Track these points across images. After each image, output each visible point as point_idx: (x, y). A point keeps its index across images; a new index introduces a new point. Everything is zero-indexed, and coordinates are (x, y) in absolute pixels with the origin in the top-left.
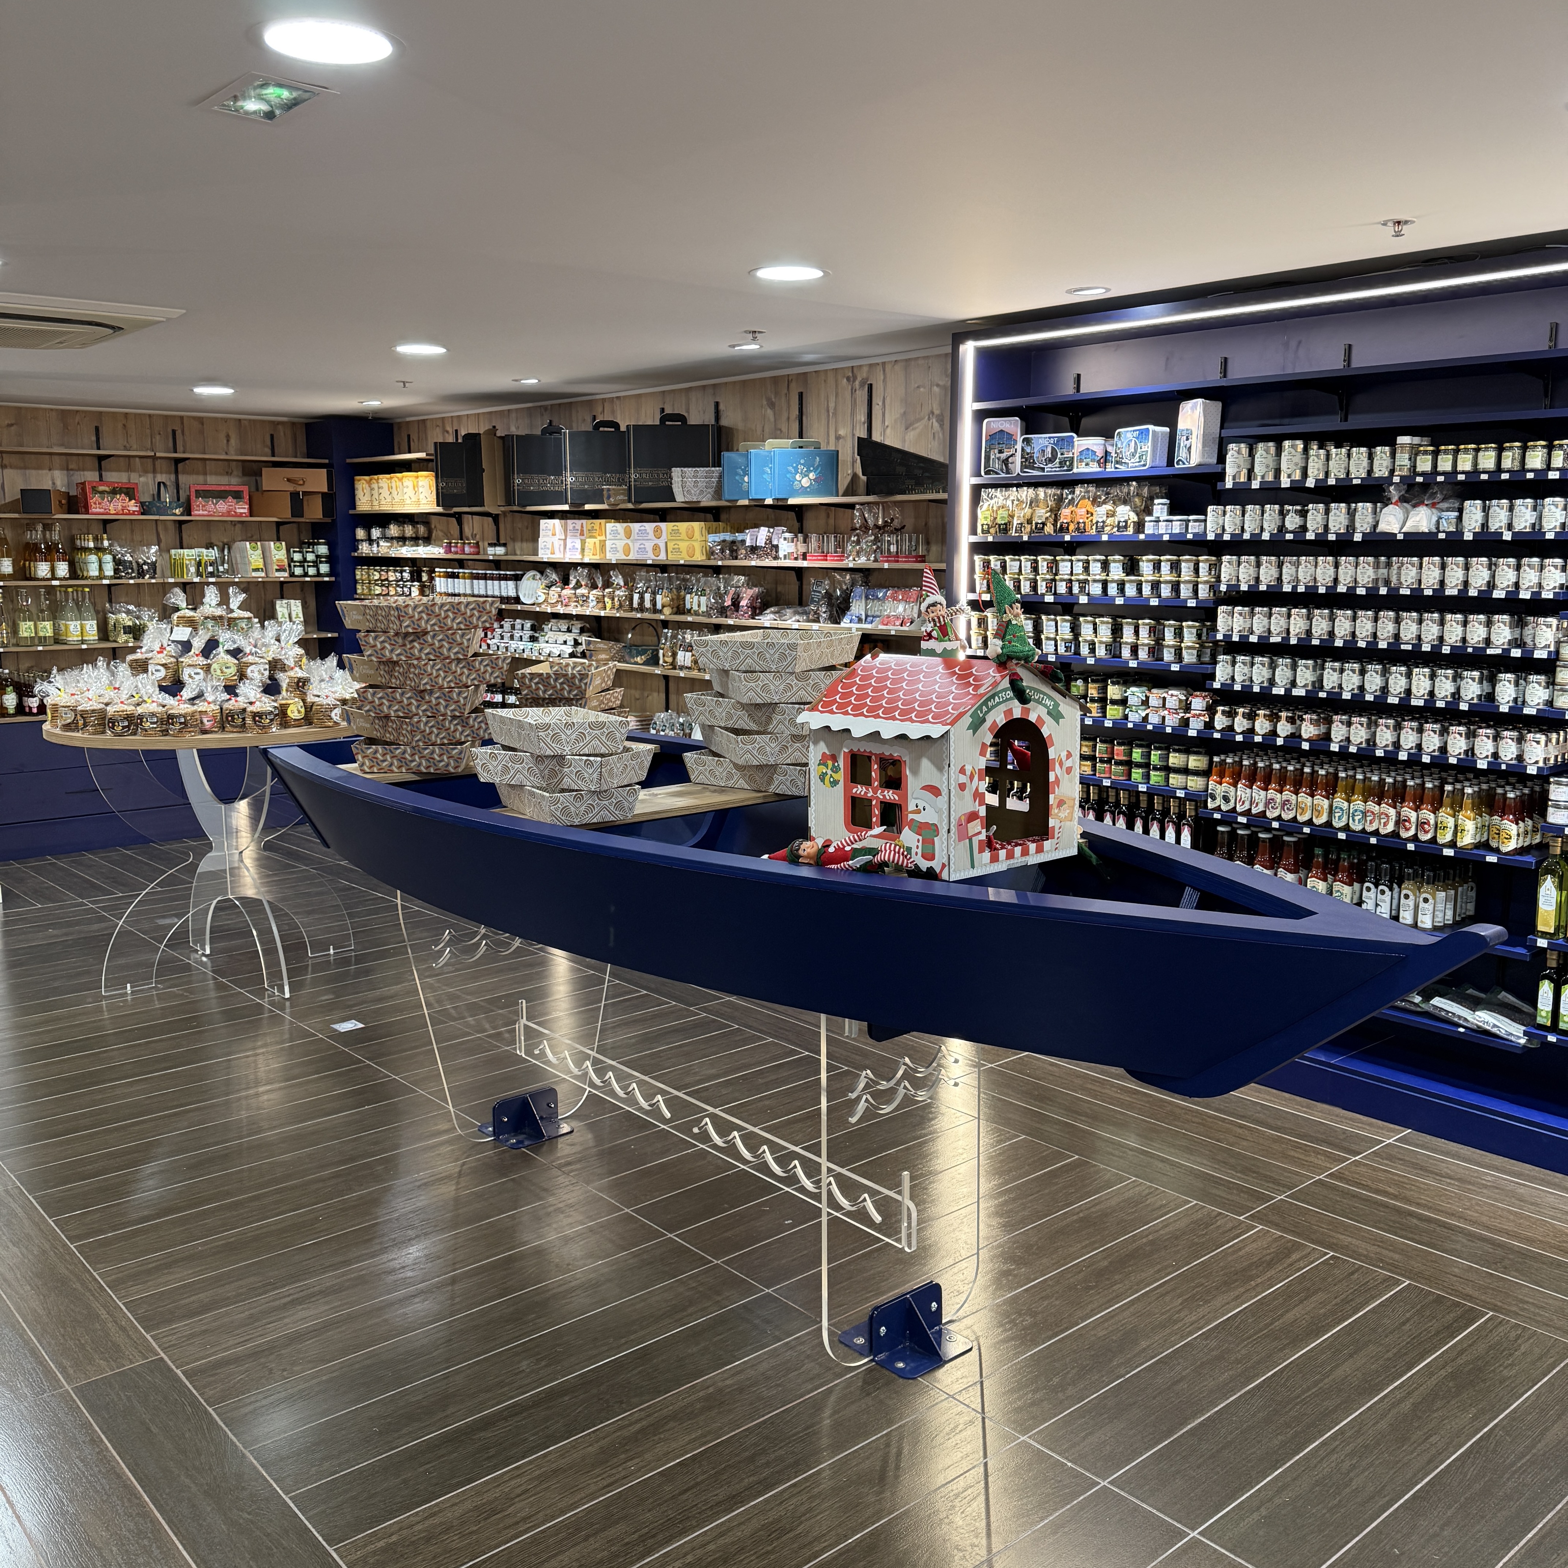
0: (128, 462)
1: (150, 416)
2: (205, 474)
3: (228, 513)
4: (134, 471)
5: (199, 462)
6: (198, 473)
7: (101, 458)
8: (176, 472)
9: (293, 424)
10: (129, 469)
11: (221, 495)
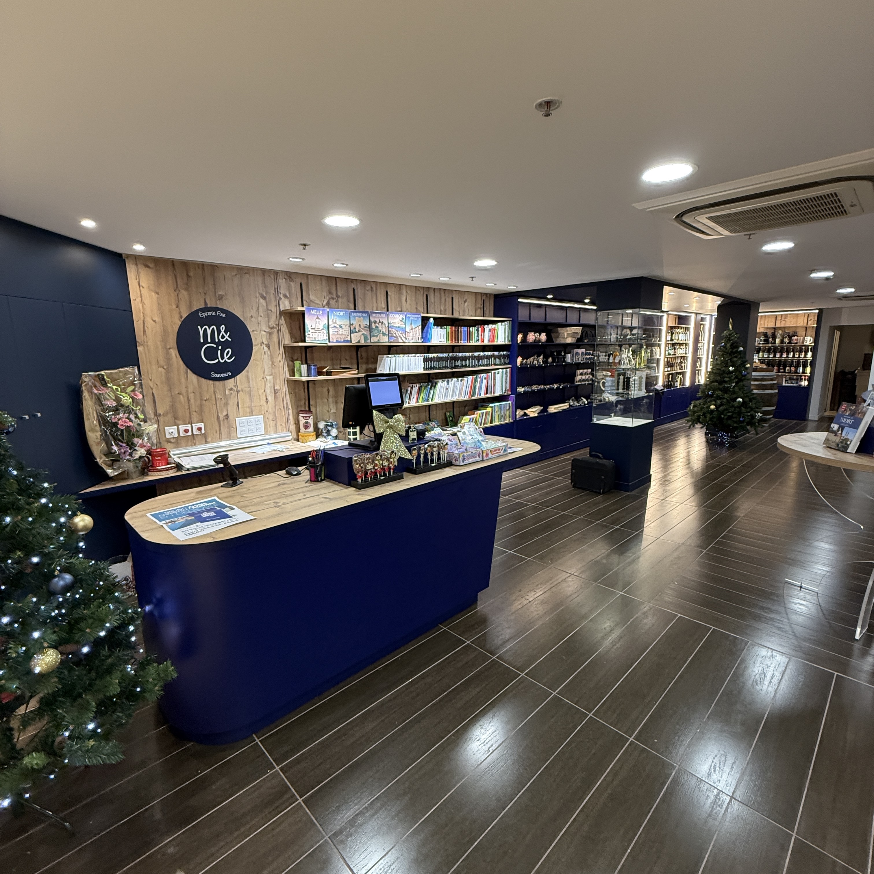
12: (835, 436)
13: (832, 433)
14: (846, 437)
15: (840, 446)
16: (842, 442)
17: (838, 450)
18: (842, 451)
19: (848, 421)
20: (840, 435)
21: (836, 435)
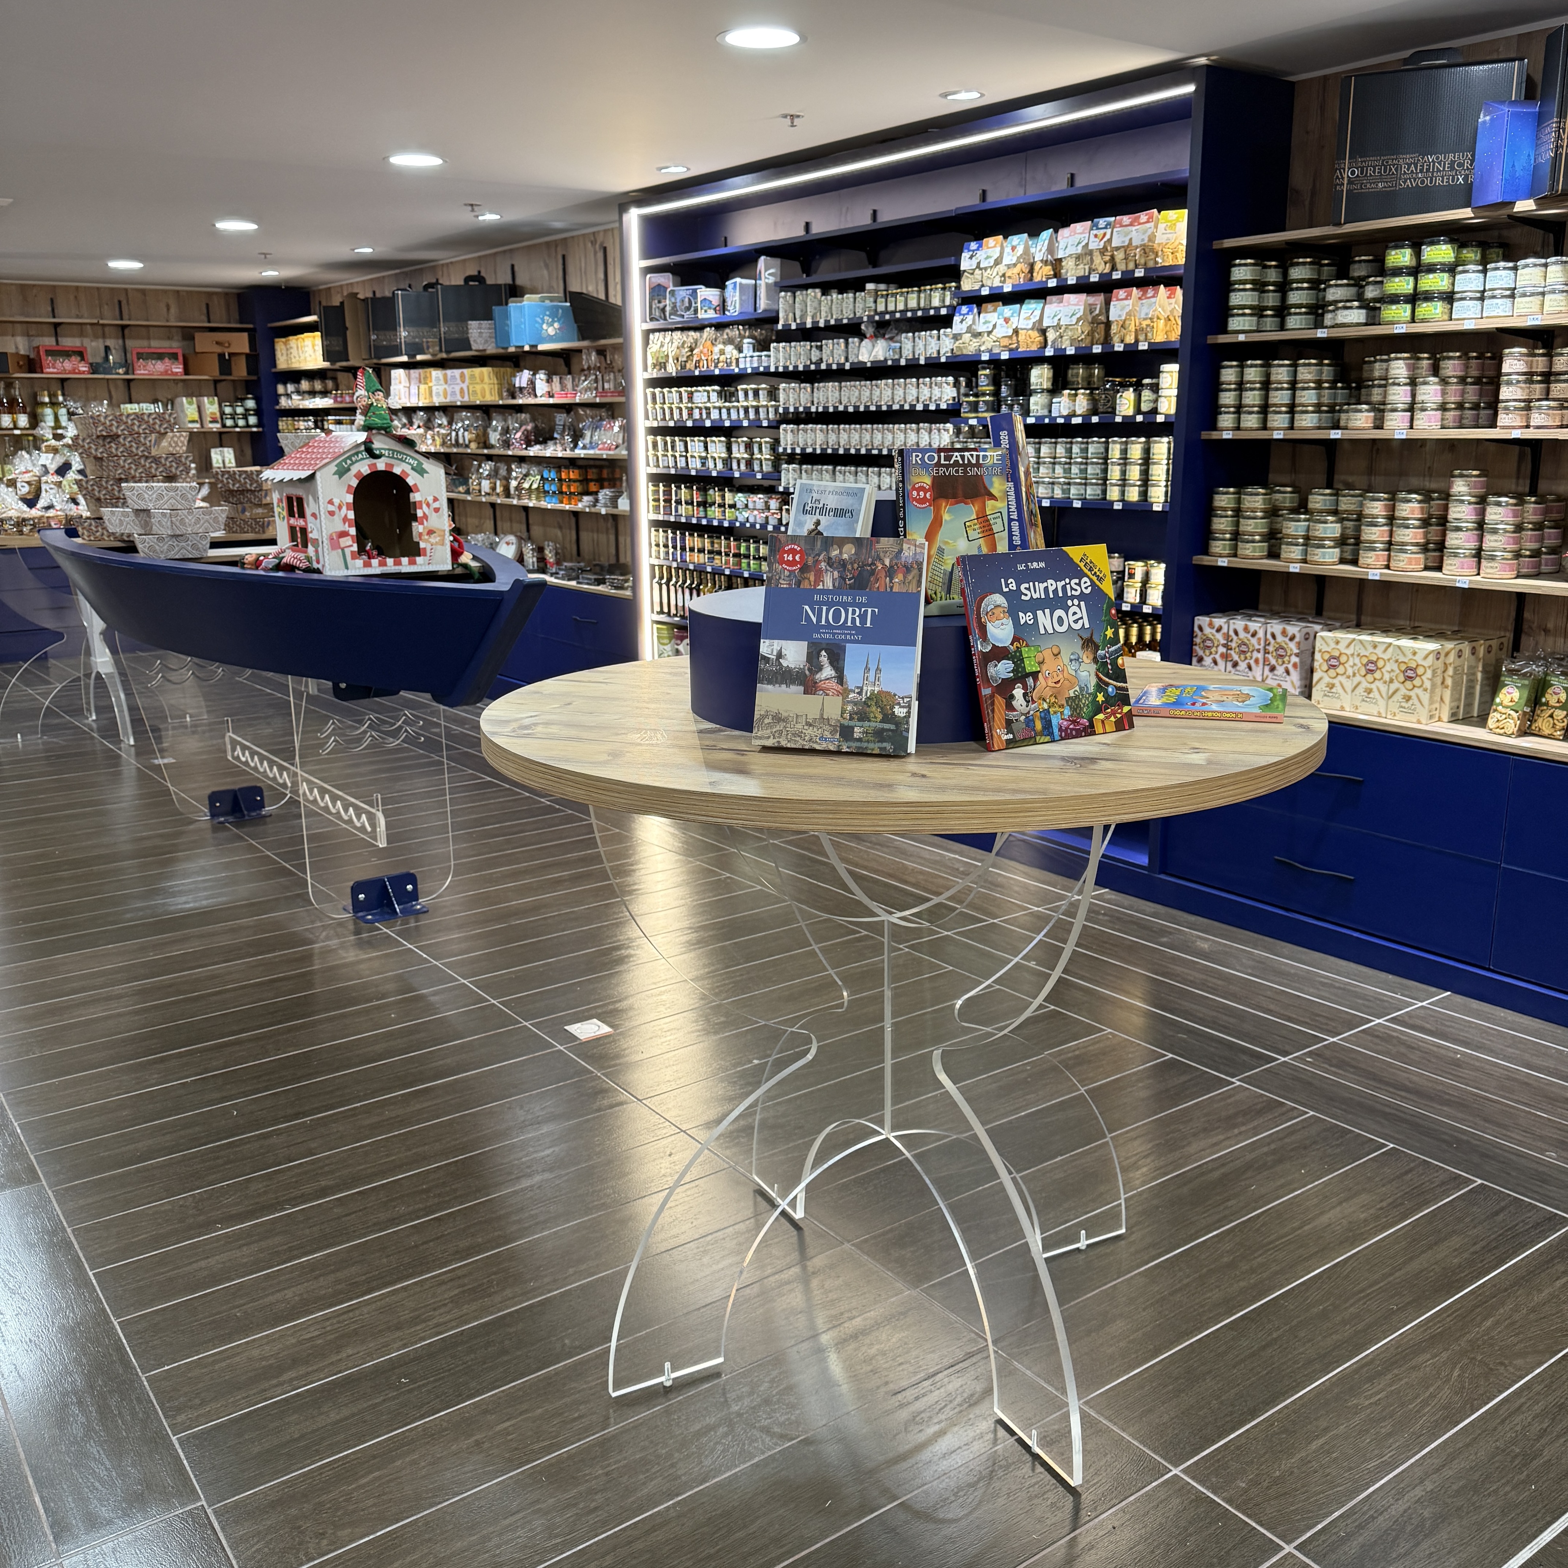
0: (80, 329)
1: (98, 289)
2: (149, 338)
3: (166, 372)
4: (86, 336)
5: (143, 329)
6: (142, 338)
7: (56, 325)
8: (123, 337)
9: (226, 294)
10: (82, 335)
11: (160, 356)
12: (806, 692)
13: (793, 682)
14: (868, 689)
15: (858, 732)
16: (863, 717)
17: (861, 754)
18: (884, 756)
19: (850, 616)
20: (833, 684)
21: (811, 687)
